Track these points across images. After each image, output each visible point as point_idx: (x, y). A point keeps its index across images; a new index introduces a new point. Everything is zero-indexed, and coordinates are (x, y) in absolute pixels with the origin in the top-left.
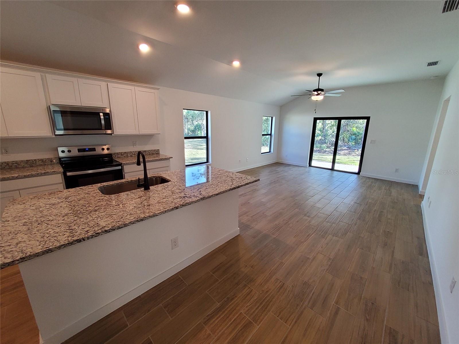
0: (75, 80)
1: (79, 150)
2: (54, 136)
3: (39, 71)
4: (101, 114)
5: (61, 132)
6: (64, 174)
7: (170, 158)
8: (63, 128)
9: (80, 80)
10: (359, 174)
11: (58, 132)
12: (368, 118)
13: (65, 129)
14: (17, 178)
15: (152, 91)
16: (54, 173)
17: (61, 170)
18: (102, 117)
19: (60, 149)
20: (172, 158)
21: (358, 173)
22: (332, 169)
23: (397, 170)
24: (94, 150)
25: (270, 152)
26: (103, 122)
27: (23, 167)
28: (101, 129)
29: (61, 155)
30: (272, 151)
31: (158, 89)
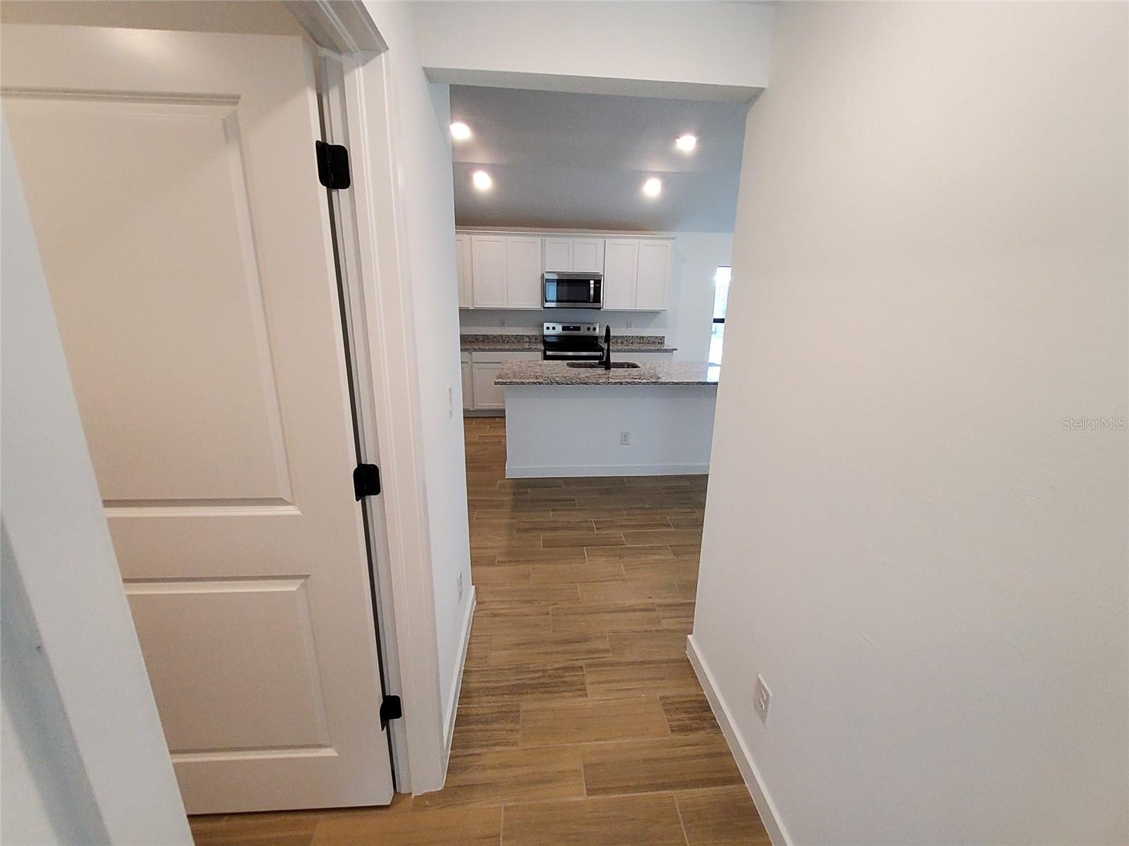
0: (570, 240)
1: (564, 329)
2: (542, 309)
3: (538, 236)
4: (592, 282)
5: (553, 305)
6: (545, 353)
7: (673, 350)
8: (555, 299)
9: (576, 239)
11: (547, 305)
13: (558, 301)
14: (508, 350)
15: (665, 242)
16: (536, 350)
17: (543, 348)
18: (592, 286)
19: (546, 325)
20: (676, 350)
24: (578, 329)
26: (592, 292)
27: (513, 342)
28: (589, 302)
29: (546, 332)
31: (673, 238)
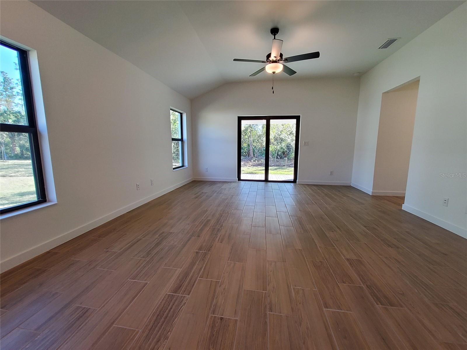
10: (296, 182)
12: (298, 118)
21: (294, 181)
22: (266, 180)
23: (332, 173)
25: (183, 166)
30: (186, 164)
